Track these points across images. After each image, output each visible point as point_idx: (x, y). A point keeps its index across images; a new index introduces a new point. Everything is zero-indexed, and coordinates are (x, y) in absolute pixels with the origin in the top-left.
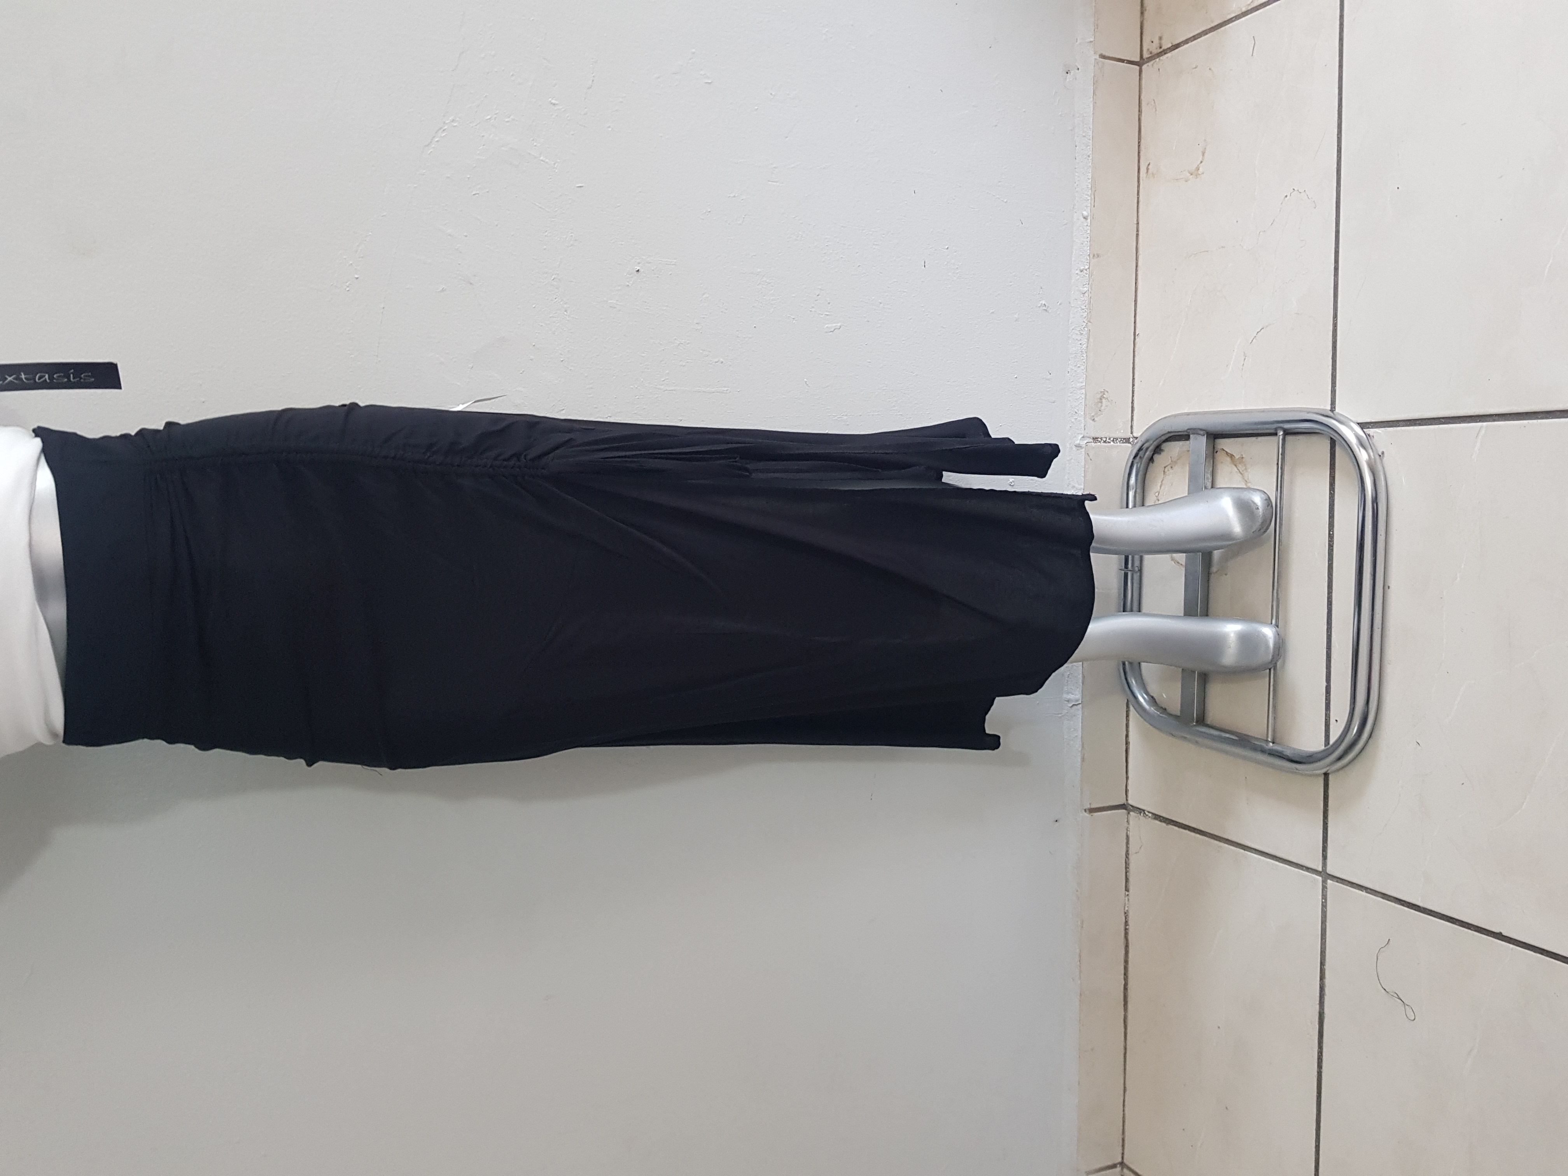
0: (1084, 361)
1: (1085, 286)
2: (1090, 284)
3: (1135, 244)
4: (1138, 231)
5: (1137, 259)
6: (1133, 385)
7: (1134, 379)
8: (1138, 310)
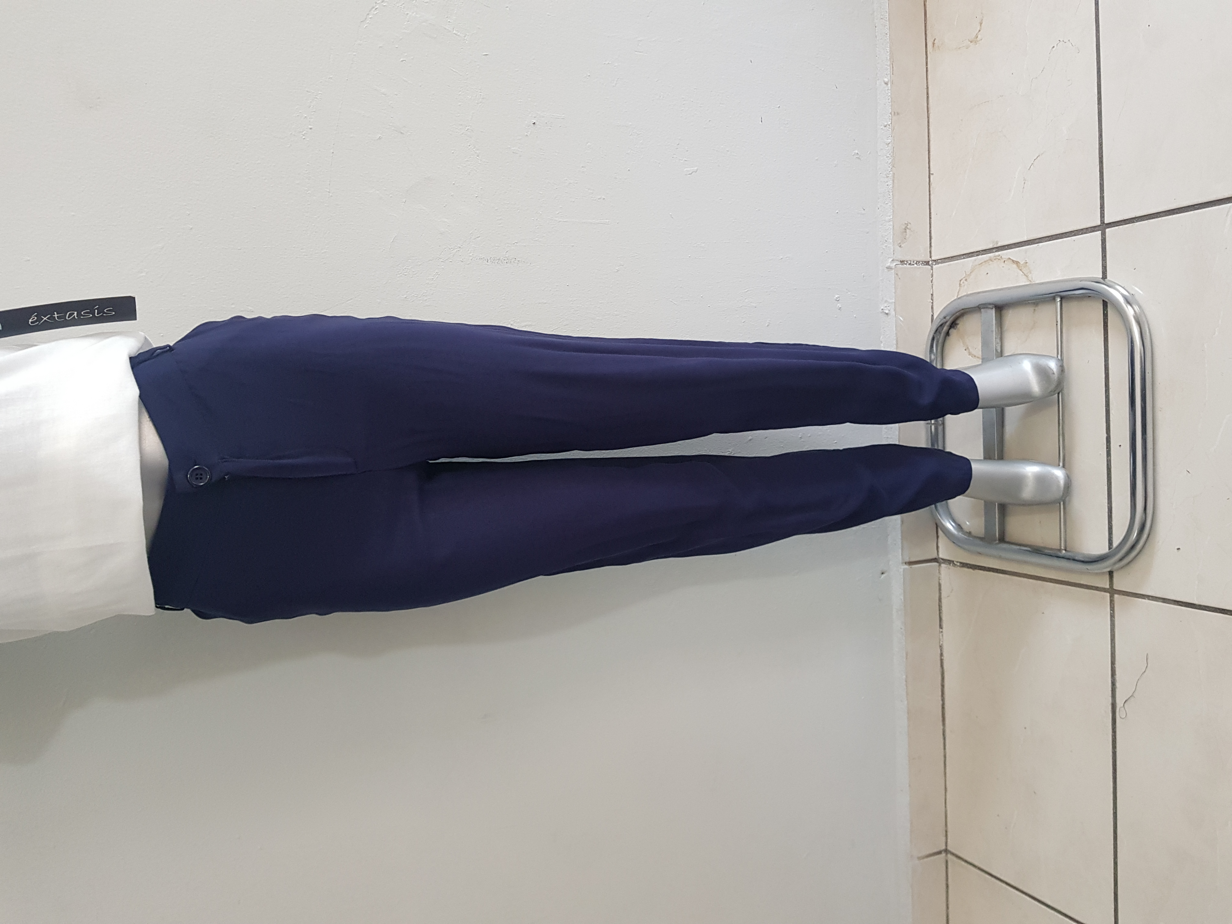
0: (891, 198)
1: (888, 138)
2: (893, 136)
3: (926, 104)
4: (928, 94)
5: (928, 117)
6: (930, 218)
7: (930, 213)
8: (931, 158)
